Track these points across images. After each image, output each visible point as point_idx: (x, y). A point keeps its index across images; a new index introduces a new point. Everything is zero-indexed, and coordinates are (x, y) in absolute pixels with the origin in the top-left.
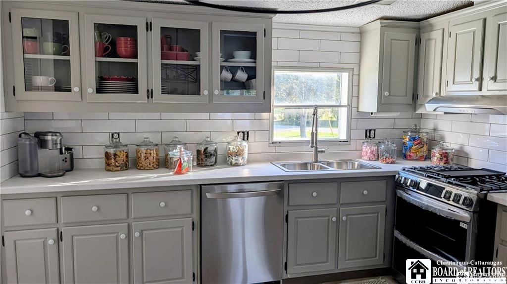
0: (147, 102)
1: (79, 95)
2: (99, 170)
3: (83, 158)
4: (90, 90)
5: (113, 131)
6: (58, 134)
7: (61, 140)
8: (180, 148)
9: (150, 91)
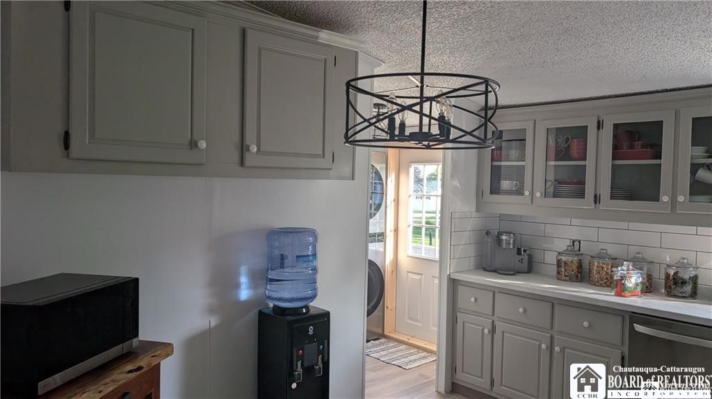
0: (593, 207)
1: (530, 198)
2: (550, 277)
3: (544, 263)
4: (538, 194)
5: (574, 238)
6: (512, 235)
7: (514, 241)
8: (628, 266)
9: (598, 195)
